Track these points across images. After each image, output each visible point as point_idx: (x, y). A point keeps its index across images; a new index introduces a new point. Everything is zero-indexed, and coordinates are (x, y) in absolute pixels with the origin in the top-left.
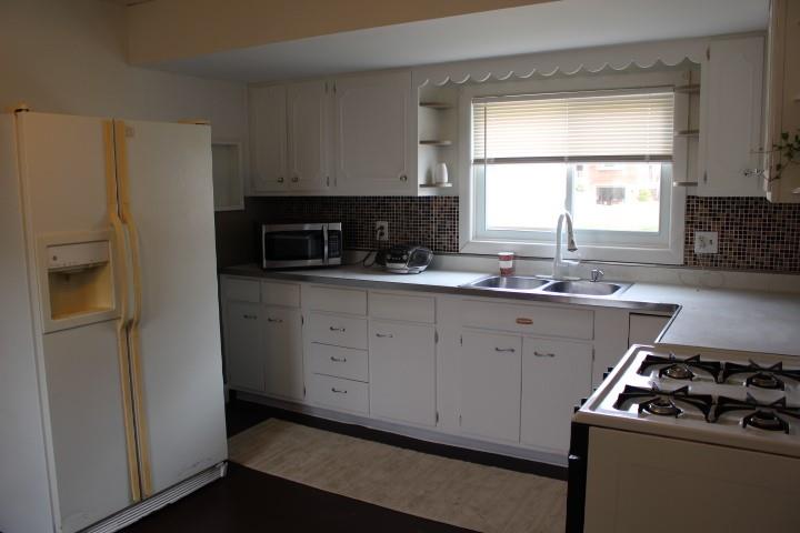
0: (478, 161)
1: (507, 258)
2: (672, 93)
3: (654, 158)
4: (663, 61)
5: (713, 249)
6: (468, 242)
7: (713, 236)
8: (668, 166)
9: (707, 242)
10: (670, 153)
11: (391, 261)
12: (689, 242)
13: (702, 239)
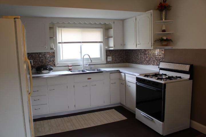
0: (59, 43)
1: (71, 66)
2: (102, 29)
3: (99, 42)
4: (106, 23)
5: (111, 60)
6: (58, 64)
7: (111, 57)
8: (102, 44)
9: (110, 59)
10: (102, 41)
11: (43, 70)
12: (107, 59)
13: (109, 58)
